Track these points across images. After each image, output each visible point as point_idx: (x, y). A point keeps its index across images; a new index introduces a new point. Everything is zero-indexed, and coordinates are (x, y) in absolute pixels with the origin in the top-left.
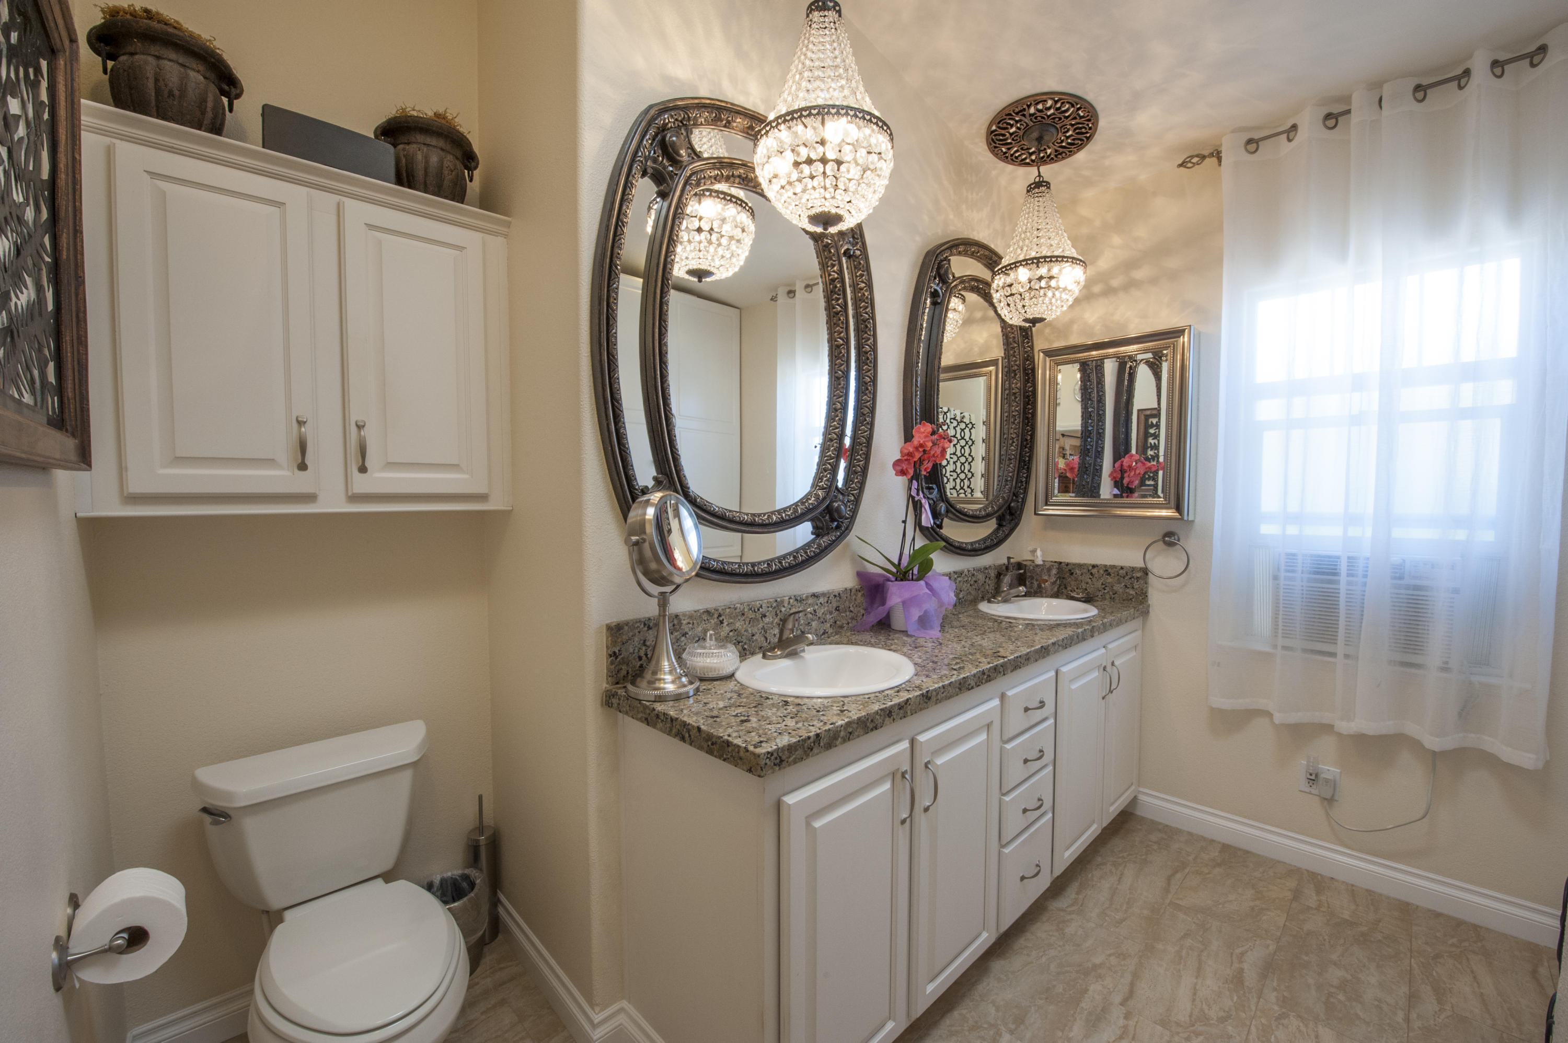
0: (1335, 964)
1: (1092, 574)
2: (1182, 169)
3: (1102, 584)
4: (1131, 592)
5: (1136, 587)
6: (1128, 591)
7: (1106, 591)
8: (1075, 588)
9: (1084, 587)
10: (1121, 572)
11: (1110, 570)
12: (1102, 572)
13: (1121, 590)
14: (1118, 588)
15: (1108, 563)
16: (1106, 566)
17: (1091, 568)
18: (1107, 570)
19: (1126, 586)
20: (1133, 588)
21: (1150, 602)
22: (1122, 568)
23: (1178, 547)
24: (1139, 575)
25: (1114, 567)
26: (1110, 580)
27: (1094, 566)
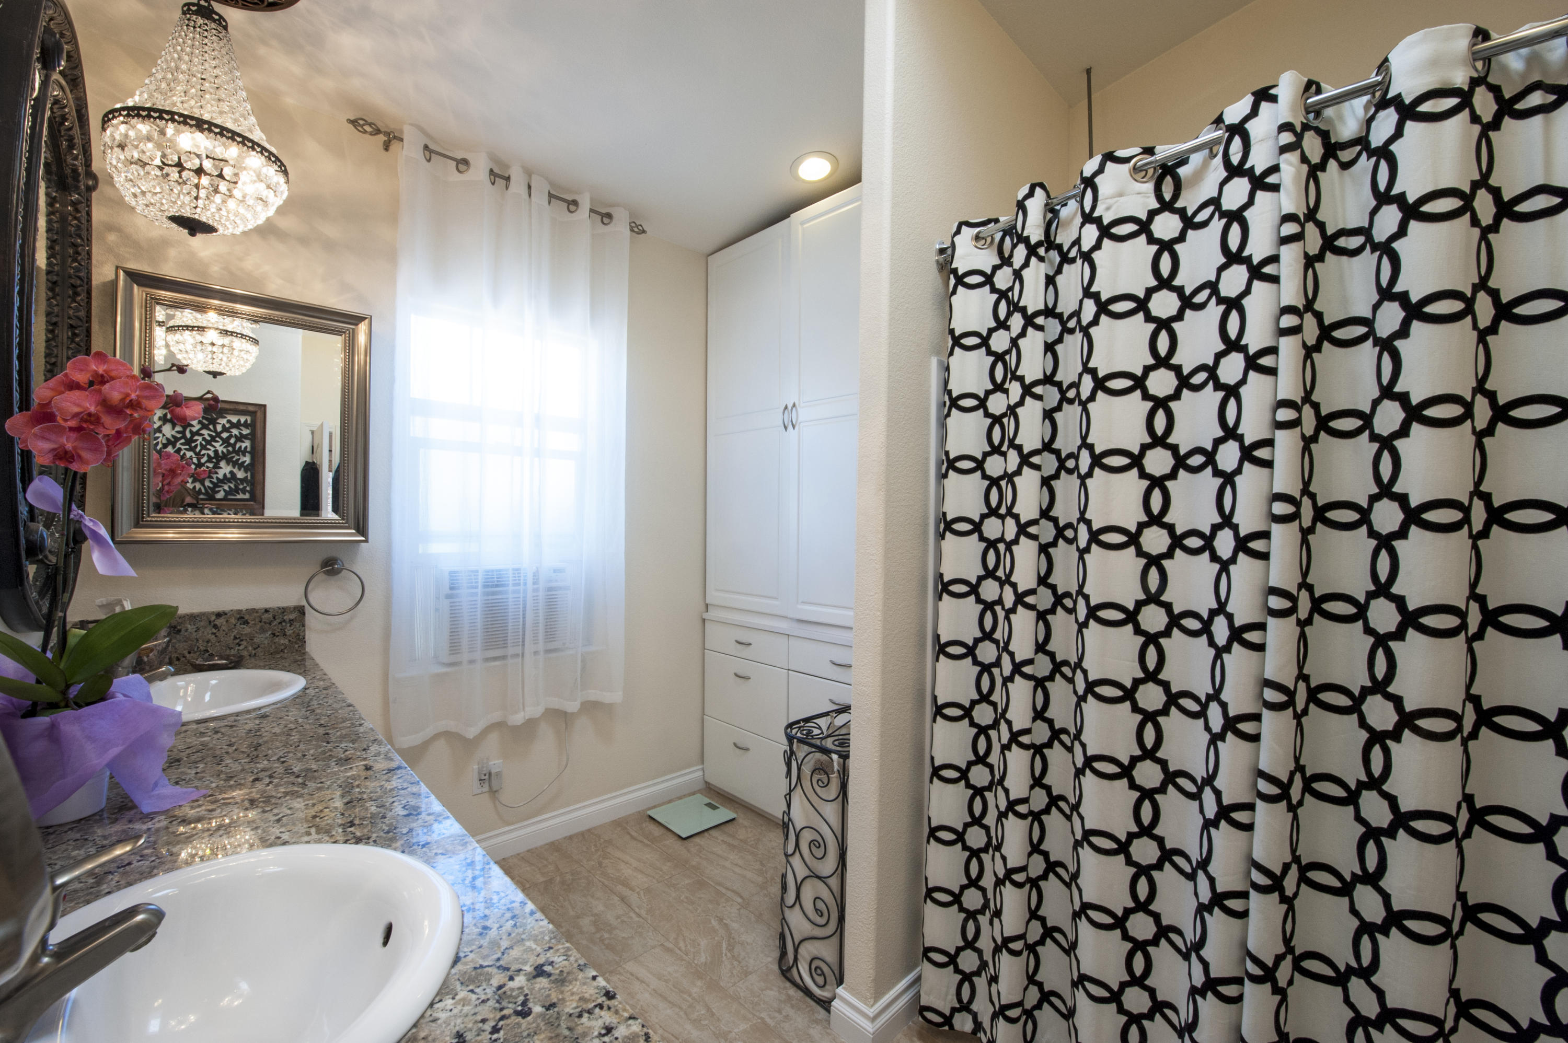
0: (578, 917)
1: (215, 626)
2: (351, 126)
3: (235, 638)
4: (282, 642)
5: (289, 632)
6: (277, 640)
7: (241, 647)
8: (186, 653)
9: (202, 648)
10: (266, 615)
11: (247, 617)
12: (233, 621)
13: (266, 642)
14: (263, 639)
15: (243, 606)
16: (239, 612)
17: (213, 618)
18: (242, 617)
19: (274, 634)
20: (285, 635)
21: (307, 650)
22: (266, 611)
23: (344, 572)
24: (292, 616)
25: (254, 611)
26: (247, 630)
27: (219, 615)
